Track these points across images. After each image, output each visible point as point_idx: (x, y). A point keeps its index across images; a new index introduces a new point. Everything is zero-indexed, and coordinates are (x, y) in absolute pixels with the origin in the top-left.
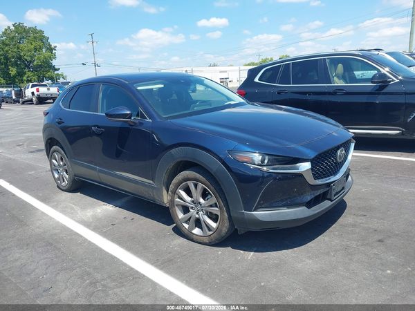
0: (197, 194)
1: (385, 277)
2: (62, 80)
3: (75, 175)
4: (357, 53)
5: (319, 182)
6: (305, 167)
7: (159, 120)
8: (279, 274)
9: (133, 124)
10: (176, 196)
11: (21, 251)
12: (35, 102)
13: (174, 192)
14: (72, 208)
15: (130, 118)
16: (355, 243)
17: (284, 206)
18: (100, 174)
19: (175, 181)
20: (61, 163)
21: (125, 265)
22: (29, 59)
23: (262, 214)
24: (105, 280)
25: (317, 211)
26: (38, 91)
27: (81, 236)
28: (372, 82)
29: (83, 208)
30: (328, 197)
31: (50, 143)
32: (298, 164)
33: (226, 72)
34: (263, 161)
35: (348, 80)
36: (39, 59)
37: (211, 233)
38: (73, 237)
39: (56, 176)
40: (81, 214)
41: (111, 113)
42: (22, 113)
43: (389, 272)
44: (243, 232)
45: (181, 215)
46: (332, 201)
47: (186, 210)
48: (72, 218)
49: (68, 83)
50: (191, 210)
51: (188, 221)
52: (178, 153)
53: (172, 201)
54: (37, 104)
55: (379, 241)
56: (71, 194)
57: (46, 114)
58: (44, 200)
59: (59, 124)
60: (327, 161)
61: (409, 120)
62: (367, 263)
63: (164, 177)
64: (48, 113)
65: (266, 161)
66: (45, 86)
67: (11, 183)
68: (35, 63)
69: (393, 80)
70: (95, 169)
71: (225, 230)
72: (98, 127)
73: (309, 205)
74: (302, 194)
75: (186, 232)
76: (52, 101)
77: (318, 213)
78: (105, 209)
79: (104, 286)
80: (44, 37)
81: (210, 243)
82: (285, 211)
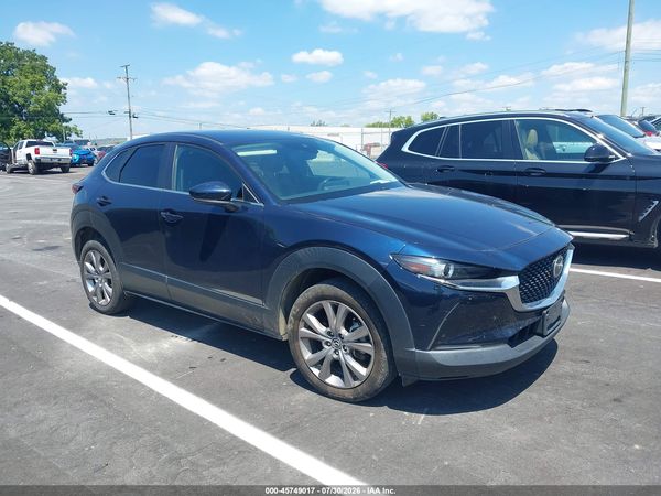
0: (336, 321)
1: (631, 454)
2: (74, 137)
3: (125, 289)
4: (561, 114)
5: (528, 307)
6: (510, 282)
7: (275, 204)
8: (469, 448)
9: (233, 209)
10: (301, 324)
11: (46, 407)
12: (31, 171)
13: (299, 317)
14: (121, 342)
15: (229, 200)
16: (580, 402)
17: (474, 343)
18: (170, 287)
19: (301, 299)
20: (101, 269)
21: (223, 431)
22: (20, 101)
23: (444, 355)
24: (193, 454)
25: (524, 353)
26: (37, 152)
27: (144, 386)
28: (586, 160)
29: (139, 341)
30: (539, 331)
31: (83, 235)
32: (499, 279)
33: (338, 135)
34: (446, 272)
35: (544, 155)
36: (38, 101)
37: (357, 383)
38: (130, 386)
39: (91, 289)
40: (136, 350)
41: (198, 191)
42: (11, 188)
43: (637, 447)
44: (409, 382)
45: (307, 355)
46: (543, 336)
47: (316, 345)
48: (123, 357)
49: (86, 142)
50: (326, 347)
51: (319, 364)
52: (309, 257)
53: (295, 332)
54: (35, 173)
55: (615, 400)
56: (114, 318)
57: (78, 189)
58: (73, 326)
59: (102, 205)
60: (539, 276)
61: (641, 218)
62: (602, 433)
63: (283, 294)
64: (81, 188)
65: (451, 273)
66: (49, 144)
67: (12, 298)
68: (31, 108)
69: (617, 158)
70: (163, 280)
71: (380, 379)
72: (172, 212)
73: (513, 342)
74: (503, 325)
75: (316, 381)
76: (59, 169)
77: (524, 356)
78: (175, 344)
79: (193, 463)
80: (47, 66)
81: (355, 398)
82: (477, 350)
